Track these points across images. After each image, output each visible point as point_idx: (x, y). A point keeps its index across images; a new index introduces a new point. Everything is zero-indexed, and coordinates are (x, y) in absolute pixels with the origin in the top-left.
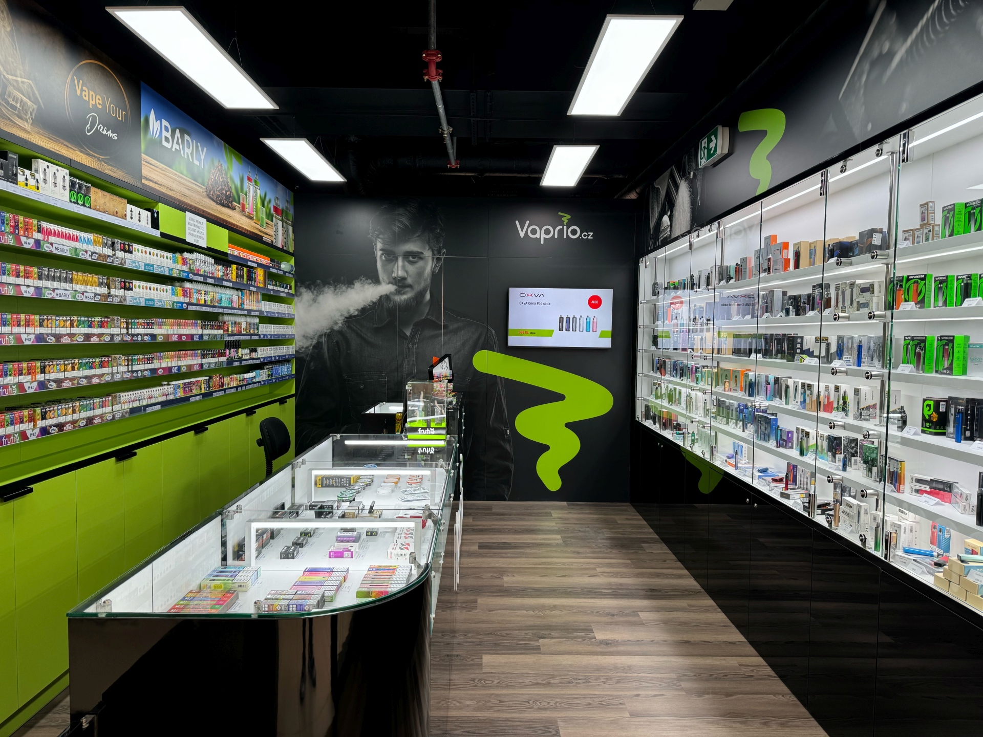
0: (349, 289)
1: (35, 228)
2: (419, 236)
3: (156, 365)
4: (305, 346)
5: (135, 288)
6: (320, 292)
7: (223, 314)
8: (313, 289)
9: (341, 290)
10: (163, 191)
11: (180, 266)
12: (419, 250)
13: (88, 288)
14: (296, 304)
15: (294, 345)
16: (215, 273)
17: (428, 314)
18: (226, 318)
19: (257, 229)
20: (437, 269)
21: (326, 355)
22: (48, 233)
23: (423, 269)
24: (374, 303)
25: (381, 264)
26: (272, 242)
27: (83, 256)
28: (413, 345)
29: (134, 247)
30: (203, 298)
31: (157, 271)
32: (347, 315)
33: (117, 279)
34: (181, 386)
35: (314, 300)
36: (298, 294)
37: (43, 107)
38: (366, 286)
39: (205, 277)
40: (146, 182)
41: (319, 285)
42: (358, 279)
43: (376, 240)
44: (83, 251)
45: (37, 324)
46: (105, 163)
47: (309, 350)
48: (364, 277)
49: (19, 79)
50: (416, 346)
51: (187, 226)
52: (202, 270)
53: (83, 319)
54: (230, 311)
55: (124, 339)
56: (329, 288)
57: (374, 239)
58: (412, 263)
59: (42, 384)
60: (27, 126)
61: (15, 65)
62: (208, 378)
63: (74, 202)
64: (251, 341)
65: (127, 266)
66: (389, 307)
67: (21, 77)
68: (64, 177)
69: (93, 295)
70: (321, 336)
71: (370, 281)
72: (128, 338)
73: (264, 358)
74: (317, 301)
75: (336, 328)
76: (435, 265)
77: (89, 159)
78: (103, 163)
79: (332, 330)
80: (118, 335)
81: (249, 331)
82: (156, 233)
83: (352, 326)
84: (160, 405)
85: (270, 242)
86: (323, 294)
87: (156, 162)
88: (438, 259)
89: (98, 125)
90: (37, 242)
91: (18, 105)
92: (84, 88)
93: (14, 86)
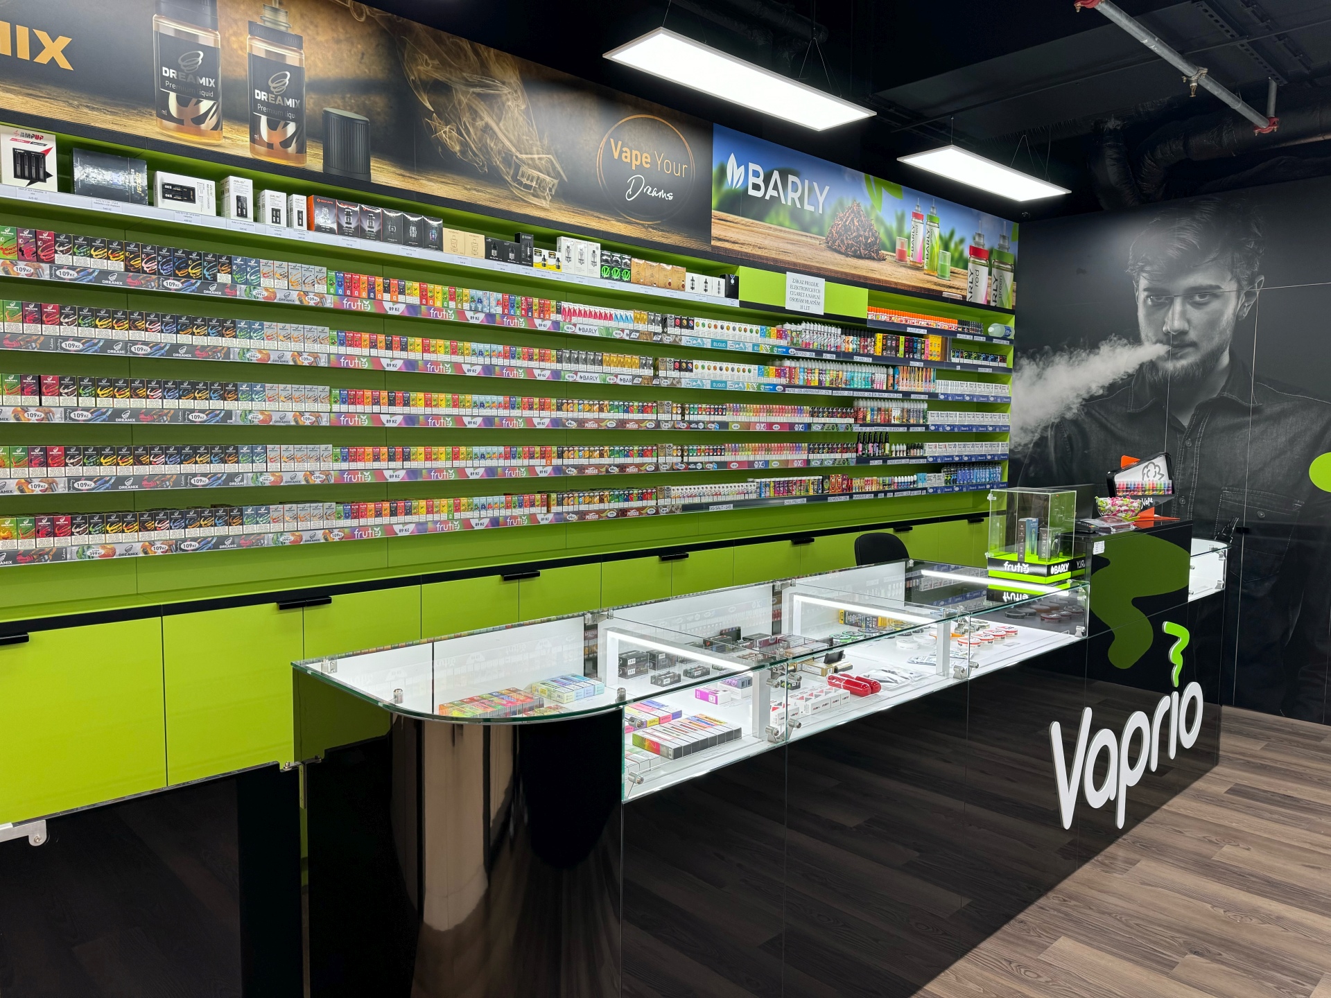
0: (1092, 356)
1: (554, 309)
2: (1215, 259)
3: (727, 457)
4: (1023, 443)
5: (697, 368)
6: (1049, 363)
7: (858, 398)
8: (1038, 360)
9: (1079, 358)
10: (746, 251)
11: (774, 341)
12: (1213, 283)
13: (626, 370)
14: (1013, 383)
15: (1008, 442)
16: (843, 346)
17: (1224, 389)
18: (862, 403)
19: (928, 282)
20: (1246, 311)
21: (1052, 456)
22: (572, 313)
23: (1220, 313)
24: (1130, 376)
25: (1144, 312)
26: (964, 297)
27: (617, 335)
28: (1193, 441)
29: (695, 321)
30: (817, 378)
31: (731, 347)
32: (1086, 396)
33: (668, 359)
34: (772, 484)
35: (1039, 376)
36: (1018, 368)
37: (566, 180)
38: (1119, 350)
39: (819, 352)
40: (718, 244)
41: (1047, 353)
42: (1105, 339)
43: (1138, 275)
44: (619, 329)
45: (554, 407)
46: (653, 228)
47: (1029, 448)
48: (1115, 336)
49: (536, 156)
50: (1198, 443)
51: (788, 290)
52: (815, 344)
53: (616, 403)
54: (867, 394)
55: (676, 426)
56: (1061, 356)
57: (1135, 274)
58: (1198, 305)
59: (557, 469)
60: (544, 204)
61: (531, 142)
62: (821, 477)
63: (606, 278)
64: (908, 433)
65: (683, 343)
66: (1155, 380)
67: (538, 154)
68: (594, 252)
69: (631, 377)
70: (1045, 428)
71: (1126, 341)
72: (683, 426)
73: (935, 458)
74: (1043, 377)
75: (1069, 415)
76: (1243, 306)
77: (630, 227)
78: (651, 230)
79: (1063, 419)
80: (667, 421)
81: (907, 420)
82: (735, 303)
83: (1093, 412)
84: (732, 505)
85: (959, 297)
86: (1052, 366)
87: (736, 217)
88: (1249, 295)
89: (645, 187)
90: (556, 324)
91: (534, 184)
92: (624, 149)
93: (528, 165)
